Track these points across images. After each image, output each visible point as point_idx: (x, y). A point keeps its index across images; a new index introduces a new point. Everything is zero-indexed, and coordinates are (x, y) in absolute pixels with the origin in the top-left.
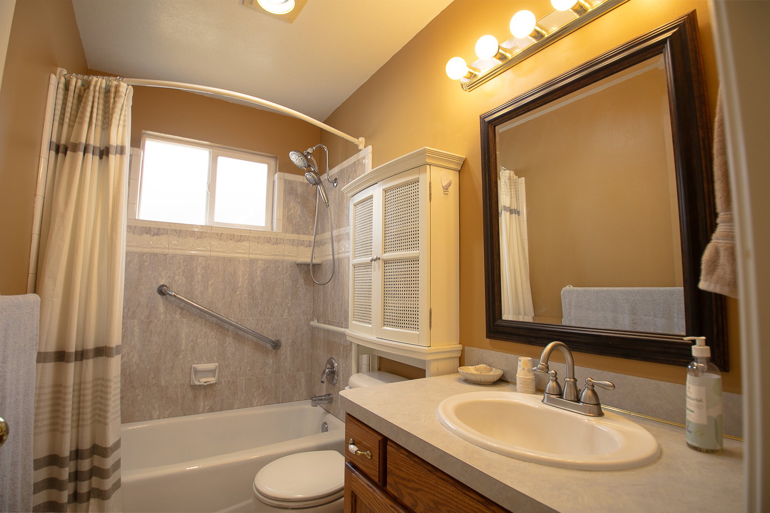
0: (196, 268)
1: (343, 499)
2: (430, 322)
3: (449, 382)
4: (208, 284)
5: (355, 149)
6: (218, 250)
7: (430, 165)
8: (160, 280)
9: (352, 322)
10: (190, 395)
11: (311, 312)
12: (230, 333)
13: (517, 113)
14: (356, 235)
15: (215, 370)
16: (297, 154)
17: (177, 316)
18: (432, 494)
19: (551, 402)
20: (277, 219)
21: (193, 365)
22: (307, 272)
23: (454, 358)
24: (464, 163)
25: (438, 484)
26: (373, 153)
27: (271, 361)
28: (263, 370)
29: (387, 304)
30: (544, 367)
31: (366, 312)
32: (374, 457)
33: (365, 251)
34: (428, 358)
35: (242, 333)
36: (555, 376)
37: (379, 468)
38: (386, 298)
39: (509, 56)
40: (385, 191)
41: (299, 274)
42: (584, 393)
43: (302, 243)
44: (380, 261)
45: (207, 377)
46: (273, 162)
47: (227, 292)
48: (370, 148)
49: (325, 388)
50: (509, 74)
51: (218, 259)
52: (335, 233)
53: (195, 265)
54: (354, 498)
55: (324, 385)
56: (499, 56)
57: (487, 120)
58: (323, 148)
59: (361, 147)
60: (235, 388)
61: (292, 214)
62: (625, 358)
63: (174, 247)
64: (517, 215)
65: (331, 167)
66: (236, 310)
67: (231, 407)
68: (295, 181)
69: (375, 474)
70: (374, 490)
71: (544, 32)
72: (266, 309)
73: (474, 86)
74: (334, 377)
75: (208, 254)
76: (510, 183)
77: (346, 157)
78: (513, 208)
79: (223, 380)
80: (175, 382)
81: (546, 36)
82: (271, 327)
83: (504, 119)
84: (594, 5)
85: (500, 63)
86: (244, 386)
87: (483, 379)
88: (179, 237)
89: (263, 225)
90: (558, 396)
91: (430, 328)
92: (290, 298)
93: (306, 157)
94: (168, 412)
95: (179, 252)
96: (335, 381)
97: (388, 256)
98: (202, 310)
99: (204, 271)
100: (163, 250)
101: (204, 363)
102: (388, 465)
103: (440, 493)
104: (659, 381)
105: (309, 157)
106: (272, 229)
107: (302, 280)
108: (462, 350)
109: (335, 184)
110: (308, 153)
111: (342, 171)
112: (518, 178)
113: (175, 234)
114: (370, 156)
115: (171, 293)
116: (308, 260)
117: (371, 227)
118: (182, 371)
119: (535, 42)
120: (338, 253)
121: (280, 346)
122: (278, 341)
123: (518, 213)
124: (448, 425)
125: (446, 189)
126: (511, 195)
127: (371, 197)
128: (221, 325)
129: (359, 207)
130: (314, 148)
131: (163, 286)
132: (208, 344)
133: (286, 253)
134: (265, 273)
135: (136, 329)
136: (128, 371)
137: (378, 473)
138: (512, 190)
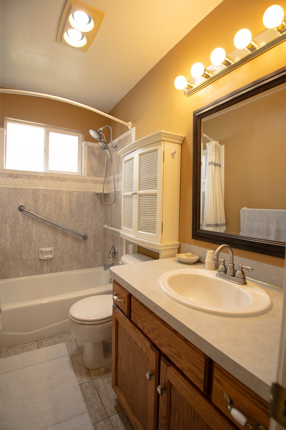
0: (39, 196)
1: (112, 321)
2: (162, 230)
3: (171, 262)
4: (46, 205)
5: (126, 129)
6: (51, 186)
7: (164, 141)
8: (19, 203)
9: (123, 227)
10: (39, 264)
11: (104, 220)
12: (60, 231)
13: (213, 112)
14: (125, 179)
15: (52, 251)
16: (94, 131)
17: (30, 223)
18: (151, 324)
19: (220, 276)
20: (84, 168)
21: (40, 249)
22: (101, 198)
23: (175, 248)
24: (184, 139)
25: (153, 319)
26: (136, 131)
27: (82, 246)
28: (78, 251)
29: (140, 219)
30: (216, 258)
31: (130, 222)
32: (125, 303)
33: (130, 188)
34: (160, 249)
35: (65, 231)
36: (224, 262)
37: (128, 309)
38: (140, 215)
39: (211, 76)
40: (140, 155)
41: (97, 199)
42: (237, 272)
43: (98, 182)
44: (137, 194)
45: (48, 255)
46: (81, 135)
47: (57, 209)
48: (134, 128)
49: (111, 260)
50: (210, 87)
51: (51, 191)
52: (116, 176)
53: (38, 194)
54: (117, 322)
55: (111, 259)
56: (205, 75)
57: (196, 115)
58: (109, 128)
59: (130, 127)
60: (63, 260)
61: (92, 165)
62: (261, 254)
63: (26, 185)
64: (219, 167)
65: (114, 139)
66: (62, 219)
67: (61, 270)
68: (94, 147)
69: (126, 311)
70: (126, 319)
71: (231, 62)
72: (79, 218)
73: (191, 93)
74: (115, 255)
75: (45, 188)
76: (216, 148)
77: (122, 133)
78: (217, 163)
79: (57, 256)
80: (31, 258)
81: (232, 64)
82: (82, 228)
83: (206, 115)
84: (260, 46)
85: (206, 80)
86: (68, 259)
87: (188, 261)
88: (29, 179)
89: (77, 171)
90: (225, 273)
91: (162, 233)
92: (92, 212)
93: (99, 133)
94: (28, 273)
95: (30, 187)
96: (116, 257)
97: (141, 192)
98: (43, 219)
99: (44, 198)
100: (20, 186)
101: (46, 247)
102: (132, 307)
103: (154, 324)
104: (278, 267)
105: (101, 133)
106: (82, 174)
107: (99, 203)
108: (180, 245)
109: (116, 149)
110: (100, 130)
111: (119, 141)
112: (221, 145)
113: (26, 177)
114: (134, 133)
115: (25, 210)
116: (101, 192)
117: (133, 174)
118: (34, 252)
119: (226, 67)
120: (118, 188)
121: (87, 238)
122: (86, 235)
123: (220, 166)
124: (162, 289)
125: (173, 155)
126: (216, 155)
127: (133, 158)
128: (54, 227)
129: (127, 163)
130: (104, 128)
131: (22, 206)
132: (47, 237)
133: (89, 188)
134: (78, 198)
135: (8, 230)
136: (5, 252)
137: (127, 311)
138: (217, 152)
